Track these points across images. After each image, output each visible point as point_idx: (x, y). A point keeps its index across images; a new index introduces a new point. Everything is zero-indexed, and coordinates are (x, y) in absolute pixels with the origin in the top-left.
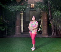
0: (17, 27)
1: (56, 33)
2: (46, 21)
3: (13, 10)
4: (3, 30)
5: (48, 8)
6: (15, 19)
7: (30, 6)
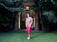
0: (16, 24)
1: (45, 29)
2: (38, 19)
3: (13, 11)
4: (6, 26)
5: (39, 10)
6: (15, 18)
7: (26, 9)
